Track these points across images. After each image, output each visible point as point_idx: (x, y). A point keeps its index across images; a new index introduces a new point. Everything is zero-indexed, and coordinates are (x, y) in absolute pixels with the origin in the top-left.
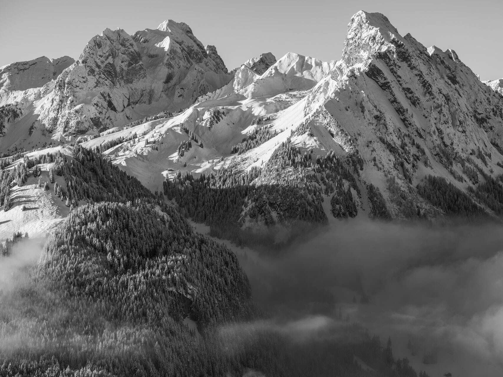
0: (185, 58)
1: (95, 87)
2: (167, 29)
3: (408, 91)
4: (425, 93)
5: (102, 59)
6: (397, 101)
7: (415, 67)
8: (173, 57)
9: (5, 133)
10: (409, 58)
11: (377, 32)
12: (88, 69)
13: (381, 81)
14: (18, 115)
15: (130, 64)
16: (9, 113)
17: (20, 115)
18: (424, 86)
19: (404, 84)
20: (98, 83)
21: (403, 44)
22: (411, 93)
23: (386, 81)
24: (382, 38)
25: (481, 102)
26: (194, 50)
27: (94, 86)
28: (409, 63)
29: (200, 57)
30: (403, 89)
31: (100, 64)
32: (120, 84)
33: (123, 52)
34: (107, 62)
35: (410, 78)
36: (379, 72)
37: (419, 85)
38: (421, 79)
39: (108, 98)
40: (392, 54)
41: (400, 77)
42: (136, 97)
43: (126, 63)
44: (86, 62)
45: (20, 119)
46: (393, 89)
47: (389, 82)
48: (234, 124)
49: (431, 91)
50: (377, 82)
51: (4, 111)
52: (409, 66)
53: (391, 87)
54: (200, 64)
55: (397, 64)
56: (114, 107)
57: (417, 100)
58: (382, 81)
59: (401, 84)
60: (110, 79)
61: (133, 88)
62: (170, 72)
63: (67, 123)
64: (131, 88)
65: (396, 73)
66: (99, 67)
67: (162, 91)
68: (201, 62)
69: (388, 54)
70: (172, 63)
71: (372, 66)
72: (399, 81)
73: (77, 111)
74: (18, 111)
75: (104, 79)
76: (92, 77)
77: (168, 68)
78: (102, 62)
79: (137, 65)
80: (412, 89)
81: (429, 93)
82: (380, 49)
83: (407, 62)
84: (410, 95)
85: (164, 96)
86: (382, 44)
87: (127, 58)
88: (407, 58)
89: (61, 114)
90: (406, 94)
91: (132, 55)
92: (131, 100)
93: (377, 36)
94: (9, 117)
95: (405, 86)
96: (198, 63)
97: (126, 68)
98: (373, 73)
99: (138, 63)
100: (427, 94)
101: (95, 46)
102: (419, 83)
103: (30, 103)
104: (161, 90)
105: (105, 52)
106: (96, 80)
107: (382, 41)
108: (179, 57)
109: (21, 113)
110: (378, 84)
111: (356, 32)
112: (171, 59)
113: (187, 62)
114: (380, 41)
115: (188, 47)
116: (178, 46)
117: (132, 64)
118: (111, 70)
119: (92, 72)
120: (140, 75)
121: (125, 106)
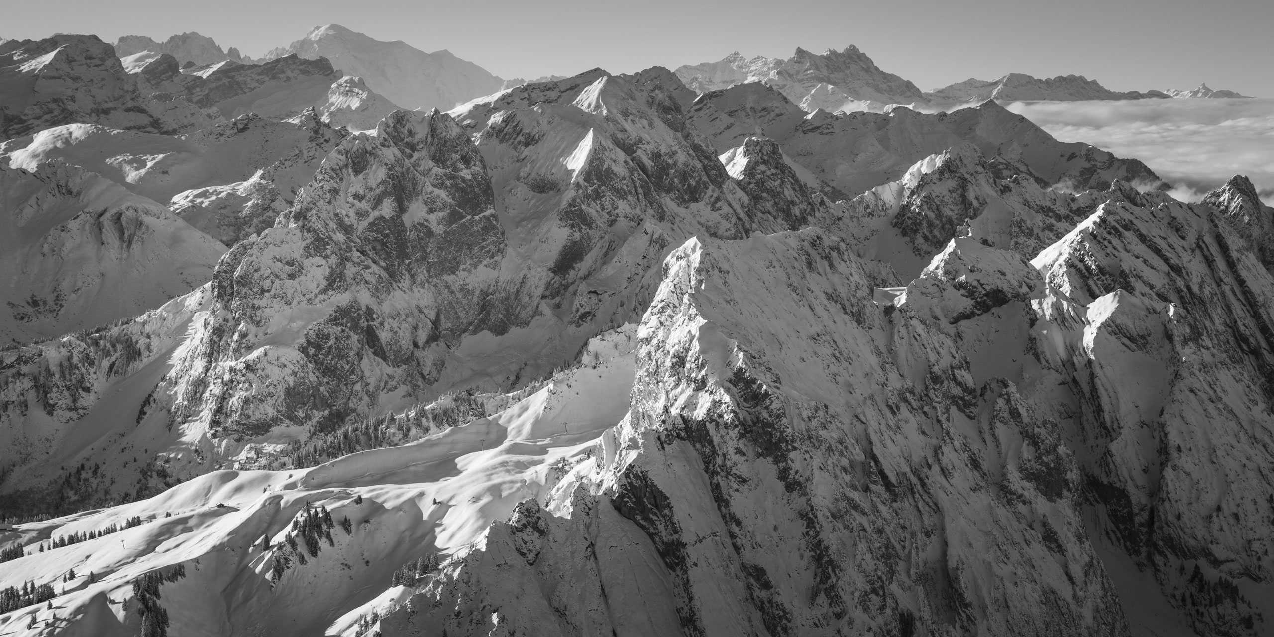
0: (640, 190)
1: (325, 291)
2: (598, 106)
3: (758, 579)
4: (814, 595)
5: (364, 205)
6: (697, 623)
7: (799, 484)
8: (596, 191)
9: (84, 408)
10: (783, 445)
11: (691, 341)
12: (310, 238)
13: (664, 534)
14: (140, 354)
15: (454, 217)
16: (114, 346)
17: (145, 353)
18: (818, 559)
19: (749, 548)
20: (335, 280)
21: (767, 394)
22: (767, 586)
23: (676, 537)
24: (703, 366)
25: (1236, 516)
26: (675, 164)
27: (322, 287)
28: (782, 465)
29: (693, 183)
30: (743, 566)
31: (351, 220)
32: (412, 276)
33: (436, 182)
34: (376, 213)
35: (776, 528)
36: (660, 500)
37: (802, 557)
38: (811, 533)
39: (363, 324)
40: (723, 432)
41: (738, 523)
42: (462, 314)
43: (441, 214)
44: (305, 218)
45: (141, 366)
46: (693, 573)
47: (684, 546)
48: (367, 562)
49: (833, 587)
50: (651, 536)
51: (101, 342)
52: (783, 475)
53: (689, 562)
54: (693, 205)
55: (734, 471)
56: (382, 348)
57: (780, 617)
58: (666, 535)
59: (736, 548)
60: (383, 264)
61: (456, 287)
62: (577, 236)
63: (223, 398)
64: (448, 287)
65: (727, 504)
66: (347, 230)
67: (544, 297)
68: (696, 200)
69: (710, 427)
70: (592, 210)
71: (637, 477)
72: (732, 536)
73: (249, 367)
74: (142, 343)
75: (359, 264)
76: (318, 260)
77: (572, 226)
78: (361, 215)
79: (477, 218)
80: (771, 576)
81: (827, 592)
82: (691, 404)
83: (776, 462)
84: (764, 594)
85: (546, 308)
86: (701, 385)
87: (446, 198)
88: (777, 445)
89: (215, 368)
90: (749, 587)
91: (463, 190)
92: (446, 324)
93: (690, 353)
94: (114, 359)
95: (748, 556)
96: (685, 201)
97: (438, 229)
98: (639, 501)
99: (482, 211)
100: (822, 598)
101: (346, 166)
102: (803, 547)
103: (187, 316)
104: (540, 291)
105: (374, 186)
106: (328, 270)
107: (700, 377)
108: (618, 191)
109: (148, 348)
110: (655, 543)
111: (663, 319)
112: (587, 196)
113: (644, 202)
114: (693, 375)
115: (656, 156)
116: (621, 155)
117: (463, 217)
118: (387, 235)
119: (318, 246)
120: (483, 248)
121: (420, 344)
